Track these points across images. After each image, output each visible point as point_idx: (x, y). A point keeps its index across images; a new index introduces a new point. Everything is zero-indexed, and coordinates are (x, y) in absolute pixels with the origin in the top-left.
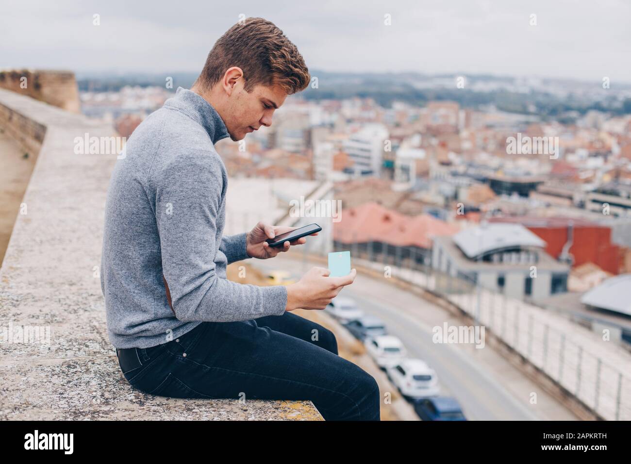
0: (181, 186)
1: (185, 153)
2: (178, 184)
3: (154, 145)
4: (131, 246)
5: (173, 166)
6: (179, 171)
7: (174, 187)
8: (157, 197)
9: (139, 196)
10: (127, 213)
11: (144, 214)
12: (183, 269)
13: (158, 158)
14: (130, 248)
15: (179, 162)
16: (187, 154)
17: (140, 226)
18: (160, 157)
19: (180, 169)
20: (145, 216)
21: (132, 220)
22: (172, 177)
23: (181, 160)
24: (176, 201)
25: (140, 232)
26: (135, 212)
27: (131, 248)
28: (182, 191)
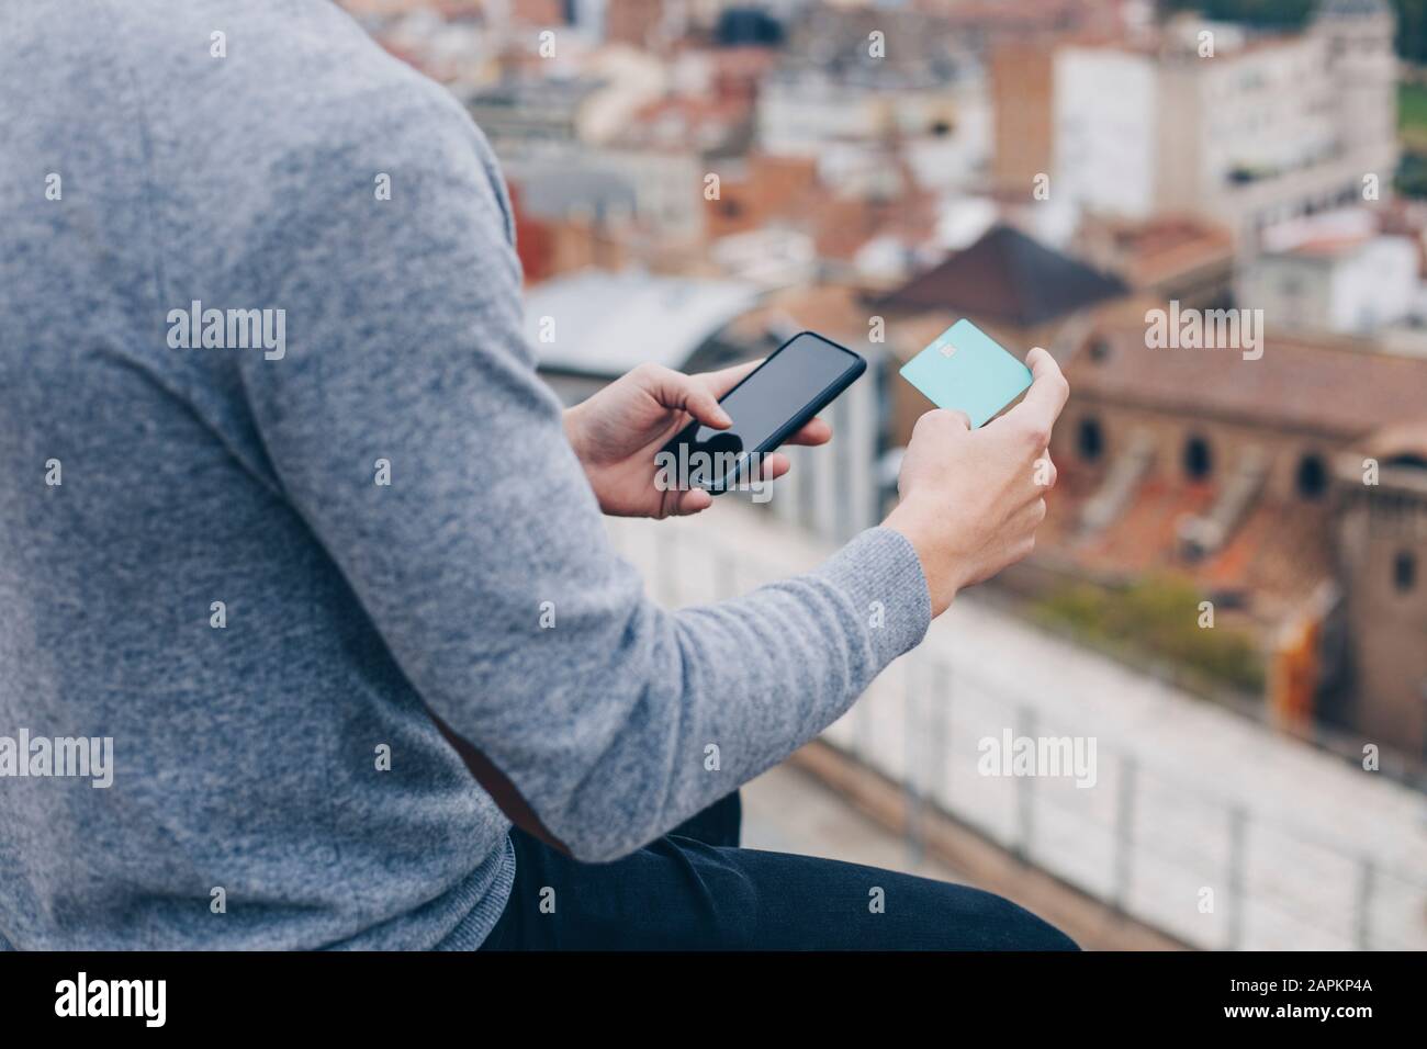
0: (352, 306)
1: (304, 136)
2: (334, 305)
3: (119, 145)
4: (181, 652)
5: (271, 226)
6: (311, 239)
7: (324, 328)
8: (257, 406)
9: (151, 426)
10: (118, 517)
11: (205, 495)
12: (530, 662)
13: (172, 212)
14: (178, 659)
15: (294, 194)
16: (312, 137)
17: (201, 554)
18: (180, 204)
19: (312, 230)
20: (215, 503)
21: (157, 538)
22: (291, 282)
23: (300, 181)
24: (360, 388)
25: (209, 578)
26: (158, 503)
27: (186, 661)
28: (368, 332)
